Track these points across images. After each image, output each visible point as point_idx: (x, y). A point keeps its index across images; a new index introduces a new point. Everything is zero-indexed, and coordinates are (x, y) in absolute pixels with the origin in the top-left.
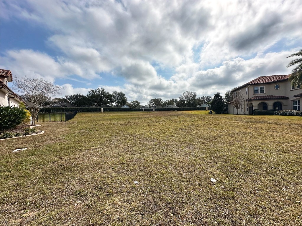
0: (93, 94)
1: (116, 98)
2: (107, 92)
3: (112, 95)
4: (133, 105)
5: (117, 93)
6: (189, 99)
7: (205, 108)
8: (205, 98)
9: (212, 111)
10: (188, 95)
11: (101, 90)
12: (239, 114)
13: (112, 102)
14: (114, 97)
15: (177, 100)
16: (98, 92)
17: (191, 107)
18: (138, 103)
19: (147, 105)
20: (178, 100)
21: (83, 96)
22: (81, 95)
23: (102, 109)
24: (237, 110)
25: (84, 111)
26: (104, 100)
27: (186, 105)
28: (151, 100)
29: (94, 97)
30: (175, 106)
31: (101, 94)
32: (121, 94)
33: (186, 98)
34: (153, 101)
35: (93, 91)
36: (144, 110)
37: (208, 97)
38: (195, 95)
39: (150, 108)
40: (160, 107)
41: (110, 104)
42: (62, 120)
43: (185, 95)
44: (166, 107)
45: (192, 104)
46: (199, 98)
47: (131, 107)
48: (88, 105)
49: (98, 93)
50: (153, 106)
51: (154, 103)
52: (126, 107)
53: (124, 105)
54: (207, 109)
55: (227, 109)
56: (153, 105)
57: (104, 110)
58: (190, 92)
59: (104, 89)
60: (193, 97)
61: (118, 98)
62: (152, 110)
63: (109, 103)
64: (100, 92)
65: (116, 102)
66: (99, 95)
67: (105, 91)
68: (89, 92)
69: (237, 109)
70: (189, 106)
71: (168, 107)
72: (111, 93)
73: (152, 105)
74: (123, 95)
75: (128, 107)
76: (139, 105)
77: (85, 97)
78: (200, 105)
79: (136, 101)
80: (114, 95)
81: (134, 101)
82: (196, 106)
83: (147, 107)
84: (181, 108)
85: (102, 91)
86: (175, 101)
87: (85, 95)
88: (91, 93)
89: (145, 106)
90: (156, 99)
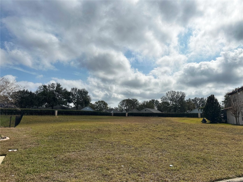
0: (44, 91)
1: (76, 96)
2: (63, 89)
3: (70, 92)
4: (97, 107)
5: (78, 90)
6: (176, 102)
7: (197, 114)
8: (198, 100)
9: (205, 119)
10: (174, 96)
11: (56, 85)
12: (239, 125)
13: (70, 102)
14: (73, 95)
15: (158, 102)
16: (52, 87)
17: (178, 112)
18: (105, 104)
19: (117, 107)
20: (160, 102)
21: (31, 93)
22: (28, 92)
23: (56, 112)
24: (236, 119)
25: (31, 113)
26: (59, 99)
27: (171, 110)
28: (124, 101)
29: (46, 95)
30: (155, 110)
31: (55, 90)
32: (83, 91)
33: (171, 100)
34: (125, 102)
35: (45, 87)
36: (113, 114)
37: (202, 99)
38: (183, 96)
39: (121, 112)
40: (135, 111)
41: (66, 105)
42: (10, 126)
43: (170, 96)
44: (143, 111)
45: (180, 108)
46: (189, 100)
47: (94, 109)
48: (36, 105)
49: (51, 89)
50: (125, 110)
51: (127, 105)
52: (88, 109)
53: (86, 106)
54: (199, 115)
55: (225, 117)
56: (126, 108)
57: (59, 113)
58: (176, 91)
59: (60, 84)
60: (180, 99)
61: (78, 97)
62: (124, 115)
63: (65, 103)
64: (54, 87)
65: (76, 102)
66: (52, 92)
67: (61, 86)
68: (40, 87)
69: (236, 117)
70: (175, 111)
71: (146, 111)
72: (69, 90)
73: (124, 108)
74: (86, 93)
75: (91, 110)
76: (106, 107)
77: (34, 94)
78: (192, 110)
79: (102, 102)
80: (73, 92)
81: (99, 102)
82: (185, 110)
83: (116, 109)
84: (163, 113)
85: (56, 87)
86: (156, 102)
87: (34, 92)
88: (41, 89)
89: (114, 108)
90: (130, 100)
